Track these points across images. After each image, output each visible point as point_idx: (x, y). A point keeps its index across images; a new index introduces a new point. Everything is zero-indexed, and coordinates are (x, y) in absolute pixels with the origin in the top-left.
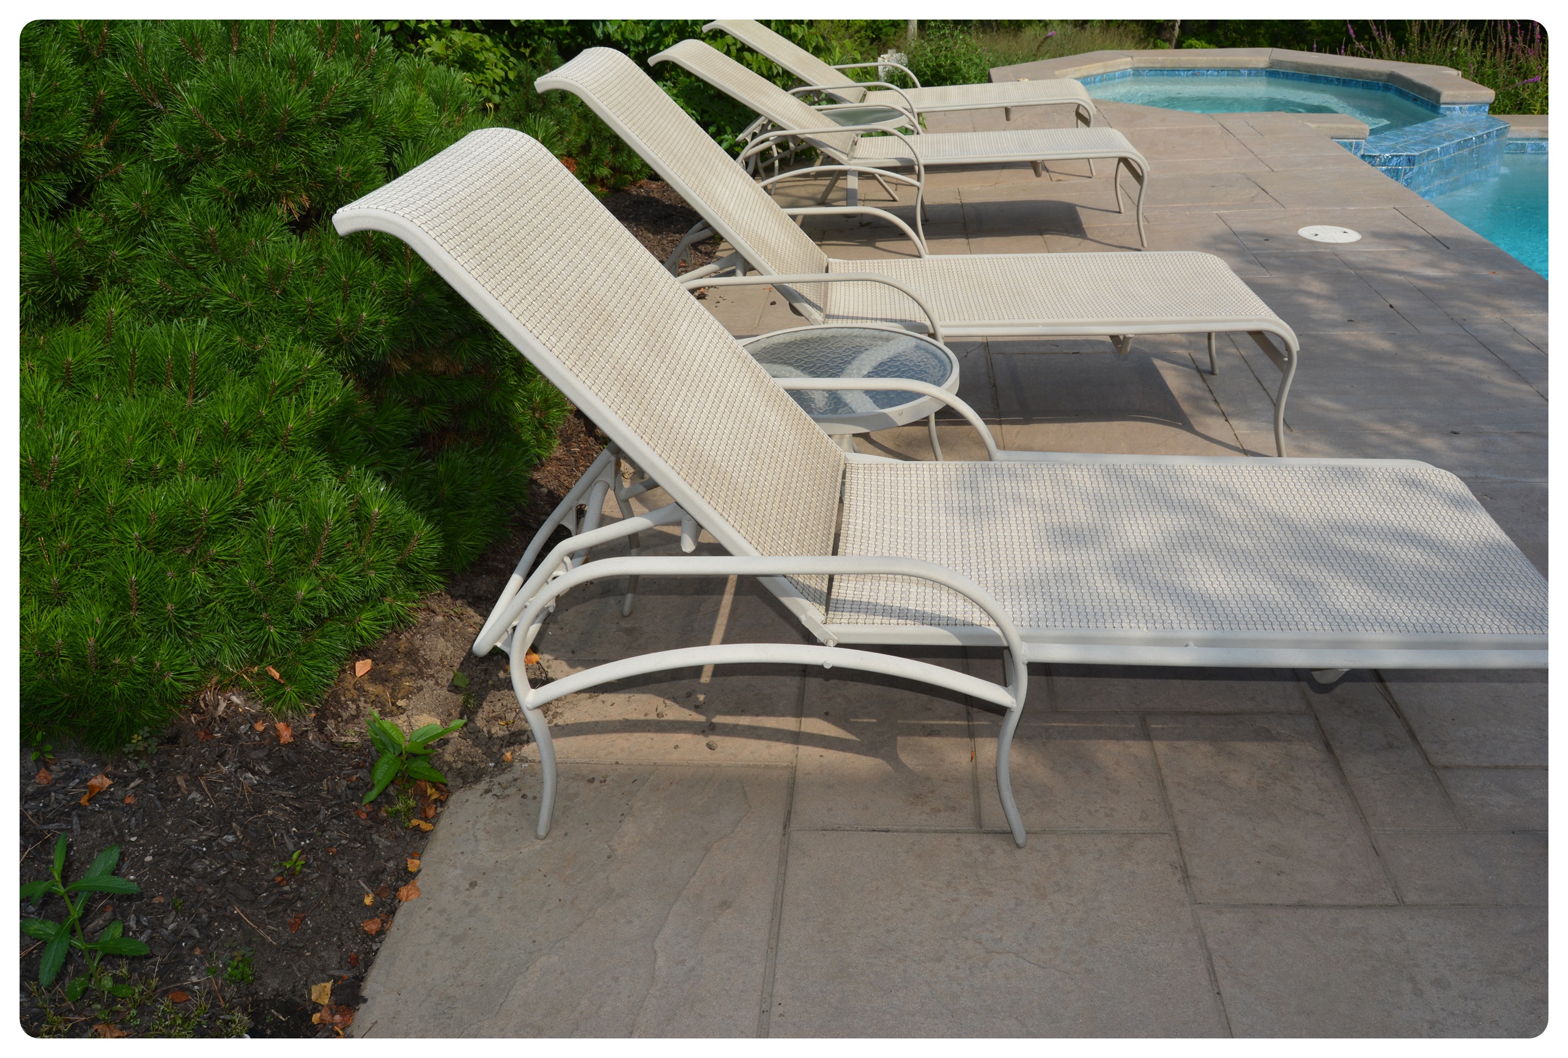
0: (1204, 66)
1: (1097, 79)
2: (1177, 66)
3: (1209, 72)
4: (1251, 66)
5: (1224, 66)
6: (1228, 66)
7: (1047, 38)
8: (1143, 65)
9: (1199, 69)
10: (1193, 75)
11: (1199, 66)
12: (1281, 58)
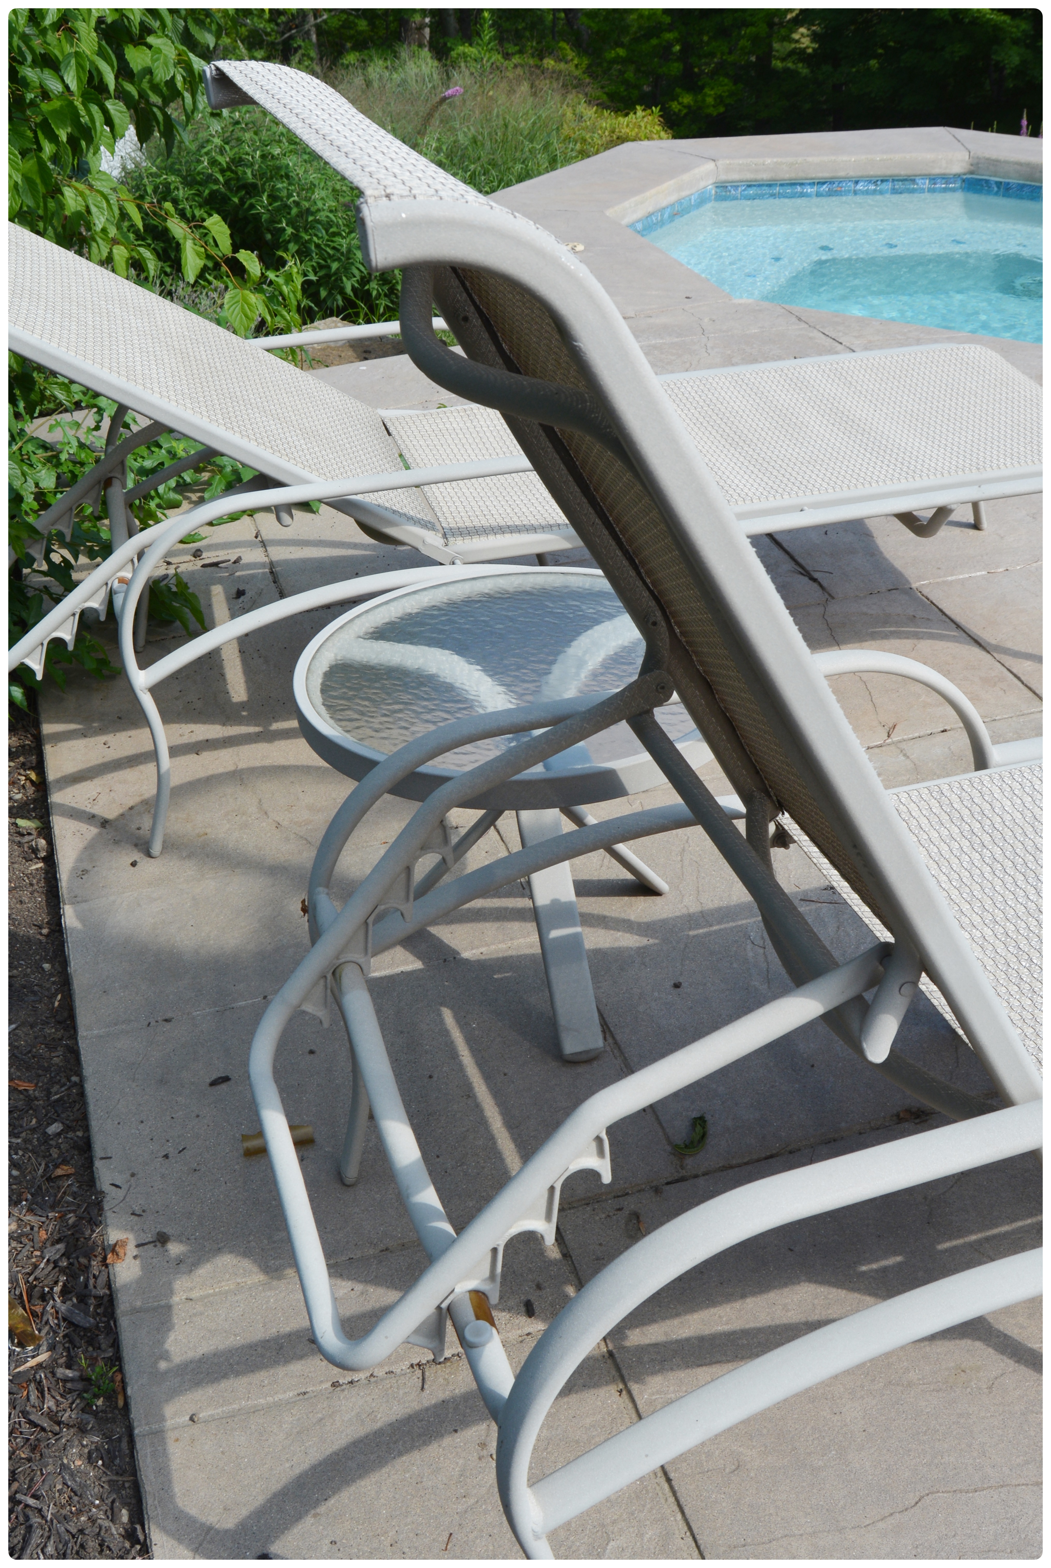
0: (852, 174)
1: (666, 216)
2: (801, 175)
3: (860, 187)
4: (937, 171)
5: (889, 173)
6: (895, 171)
7: (444, 99)
8: (735, 176)
9: (841, 180)
10: (831, 194)
11: (842, 174)
12: (994, 154)
